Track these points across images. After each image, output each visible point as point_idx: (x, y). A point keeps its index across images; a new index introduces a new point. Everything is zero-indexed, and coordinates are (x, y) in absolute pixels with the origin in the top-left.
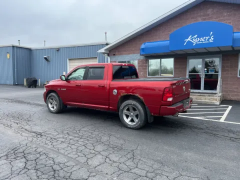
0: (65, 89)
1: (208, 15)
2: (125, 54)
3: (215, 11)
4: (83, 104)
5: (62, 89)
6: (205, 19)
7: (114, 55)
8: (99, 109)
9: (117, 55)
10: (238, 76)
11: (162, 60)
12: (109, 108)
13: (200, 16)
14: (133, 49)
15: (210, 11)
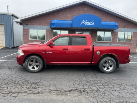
1: (85, 11)
2: (36, 25)
3: (88, 9)
4: (69, 62)
6: (83, 12)
7: (27, 24)
8: (83, 65)
9: (29, 25)
10: (97, 41)
12: (91, 63)
13: (81, 10)
14: (42, 22)
15: (86, 9)
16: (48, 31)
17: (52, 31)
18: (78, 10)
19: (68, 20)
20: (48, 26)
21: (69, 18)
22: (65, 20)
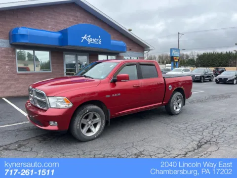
0: (119, 94)
1: (77, 17)
3: (82, 15)
4: (140, 108)
5: (113, 95)
11: (35, 51)
15: (78, 14)
16: (4, 50)
17: (14, 51)
18: (65, 15)
19: (49, 30)
20: (2, 39)
21: (50, 27)
22: (42, 29)
